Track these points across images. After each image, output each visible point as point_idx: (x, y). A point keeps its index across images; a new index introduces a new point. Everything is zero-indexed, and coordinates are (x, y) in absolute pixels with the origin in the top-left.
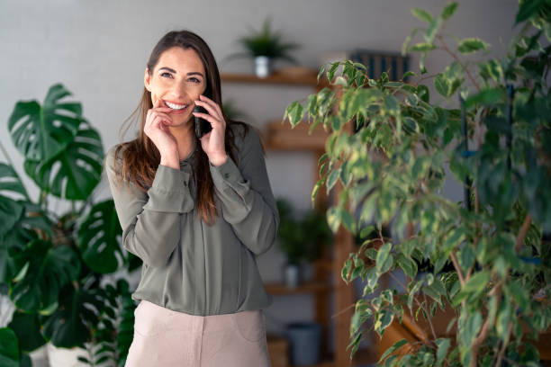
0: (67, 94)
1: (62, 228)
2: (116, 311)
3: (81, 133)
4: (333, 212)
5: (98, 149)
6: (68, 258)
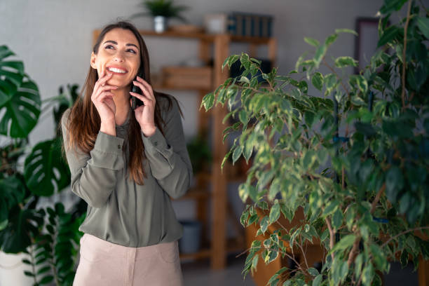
0: (11, 54)
1: (6, 157)
2: (55, 228)
3: (23, 85)
4: (243, 188)
5: (36, 97)
6: (15, 185)
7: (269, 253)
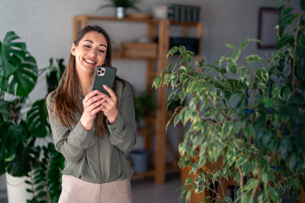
0: (17, 37)
1: (13, 109)
2: (48, 160)
3: (26, 59)
7: (198, 187)
